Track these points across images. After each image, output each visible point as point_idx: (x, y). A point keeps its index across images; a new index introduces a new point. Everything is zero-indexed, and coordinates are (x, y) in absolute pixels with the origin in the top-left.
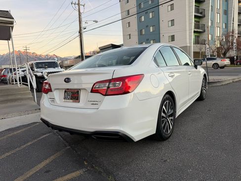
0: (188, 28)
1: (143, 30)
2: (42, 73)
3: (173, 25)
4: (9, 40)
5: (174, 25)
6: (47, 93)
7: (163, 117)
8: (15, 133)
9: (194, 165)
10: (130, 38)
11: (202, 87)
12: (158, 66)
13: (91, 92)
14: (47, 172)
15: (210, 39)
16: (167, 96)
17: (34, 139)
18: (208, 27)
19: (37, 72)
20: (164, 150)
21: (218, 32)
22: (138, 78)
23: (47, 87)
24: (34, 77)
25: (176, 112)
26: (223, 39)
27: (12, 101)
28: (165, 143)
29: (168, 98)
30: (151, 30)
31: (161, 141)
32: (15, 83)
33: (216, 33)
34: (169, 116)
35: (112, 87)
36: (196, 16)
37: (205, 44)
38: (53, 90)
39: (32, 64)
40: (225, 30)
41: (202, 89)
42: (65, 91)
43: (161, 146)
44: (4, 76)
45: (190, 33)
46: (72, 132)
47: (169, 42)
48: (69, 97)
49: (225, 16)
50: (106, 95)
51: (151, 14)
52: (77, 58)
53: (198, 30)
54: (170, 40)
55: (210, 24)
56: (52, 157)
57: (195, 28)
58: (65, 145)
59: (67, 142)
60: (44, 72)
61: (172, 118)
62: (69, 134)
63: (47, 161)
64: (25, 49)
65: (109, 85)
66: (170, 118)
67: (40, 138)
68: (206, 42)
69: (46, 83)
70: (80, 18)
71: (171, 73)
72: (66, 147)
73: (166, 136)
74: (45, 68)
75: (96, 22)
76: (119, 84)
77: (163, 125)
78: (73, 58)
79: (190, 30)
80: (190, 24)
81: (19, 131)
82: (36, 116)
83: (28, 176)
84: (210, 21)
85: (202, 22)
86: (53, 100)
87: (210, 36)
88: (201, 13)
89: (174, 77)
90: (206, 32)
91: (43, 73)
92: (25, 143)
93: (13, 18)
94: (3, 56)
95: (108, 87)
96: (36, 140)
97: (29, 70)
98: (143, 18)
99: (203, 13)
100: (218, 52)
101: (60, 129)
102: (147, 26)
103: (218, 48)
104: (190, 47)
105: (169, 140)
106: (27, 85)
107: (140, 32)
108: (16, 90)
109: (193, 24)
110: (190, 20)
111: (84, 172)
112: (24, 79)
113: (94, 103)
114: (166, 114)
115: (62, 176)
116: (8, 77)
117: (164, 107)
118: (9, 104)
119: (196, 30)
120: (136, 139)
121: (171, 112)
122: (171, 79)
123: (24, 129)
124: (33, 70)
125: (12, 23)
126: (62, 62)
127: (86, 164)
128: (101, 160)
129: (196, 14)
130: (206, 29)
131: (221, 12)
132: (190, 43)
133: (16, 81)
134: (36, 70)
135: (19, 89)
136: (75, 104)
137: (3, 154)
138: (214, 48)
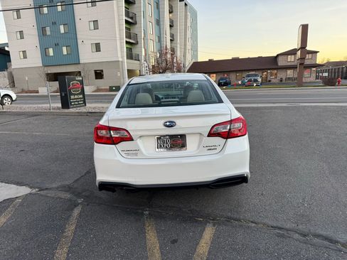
0: (118, 36)
5: (98, 29)
6: (116, 144)
10: (22, 38)
13: (208, 136)
30: (62, 31)
33: (149, 47)
36: (127, 22)
37: (139, 60)
38: (135, 138)
42: (158, 139)
45: (121, 43)
47: (92, 52)
49: (157, 27)
50: (227, 138)
51: (60, 7)
53: (130, 41)
54: (94, 50)
55: (143, 35)
57: (127, 37)
65: (230, 126)
79: (121, 39)
80: (120, 30)
85: (134, 30)
86: (135, 151)
88: (132, 18)
90: (139, 45)
95: (230, 129)
98: (45, 9)
99: (134, 19)
102: (54, 23)
104: (122, 62)
107: (42, 31)
109: (124, 32)
110: (120, 25)
113: (212, 148)
119: (127, 40)
130: (139, 40)
131: (154, 22)
132: (122, 57)
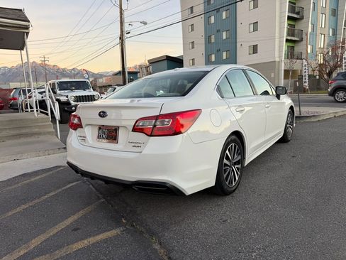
0: (277, 35)
1: (213, 37)
2: (67, 97)
3: (255, 29)
4: (23, 50)
5: (257, 30)
6: (75, 129)
7: (226, 165)
8: (33, 179)
9: (260, 227)
10: (193, 47)
11: (287, 124)
12: (223, 97)
13: (133, 131)
14: (76, 230)
15: (309, 51)
16: (233, 137)
17: (58, 188)
18: (307, 35)
19: (61, 95)
20: (225, 207)
21: (321, 42)
22: (193, 114)
23: (76, 121)
24: (57, 104)
25: (244, 158)
26: (328, 53)
27: (26, 135)
28: (227, 199)
29: (235, 140)
30: (224, 37)
31: (222, 196)
32: (29, 110)
33: (318, 43)
34: (235, 164)
35: (159, 125)
36: (290, 18)
37: (301, 59)
38: (83, 126)
39: (54, 84)
40: (333, 38)
41: (286, 127)
42: (100, 128)
43: (222, 202)
44: (15, 99)
45: (281, 42)
46: (108, 181)
47: (250, 54)
48: (104, 136)
49: (333, 18)
50: (151, 136)
51: (224, 13)
52: (116, 74)
53: (293, 38)
54: (252, 52)
55: (310, 30)
56: (81, 213)
57: (288, 35)
58: (98, 197)
59: (101, 193)
60: (71, 96)
61: (239, 166)
62: (103, 183)
63: (75, 217)
64: (43, 59)
65: (155, 122)
66: (236, 166)
67: (65, 188)
68: (304, 56)
69: (75, 116)
70: (121, 17)
71: (240, 106)
72: (100, 199)
73: (230, 190)
74: (72, 90)
75: (145, 23)
76: (168, 122)
77: (225, 176)
78: (111, 74)
79: (281, 37)
80: (281, 28)
81: (38, 178)
82: (60, 157)
83: (51, 234)
84: (310, 25)
85: (299, 26)
86: (83, 138)
87: (309, 46)
88: (298, 13)
89: (244, 112)
90: (304, 42)
91: (69, 96)
92: (46, 193)
93: (29, 21)
94: (11, 69)
95: (155, 126)
96: (60, 190)
97: (49, 92)
98: (213, 18)
99: (301, 13)
100: (319, 71)
101: (93, 176)
102: (218, 31)
103: (320, 65)
104: (279, 62)
105: (234, 194)
106: (47, 114)
107: (208, 39)
108: (31, 120)
109: (286, 30)
110: (281, 23)
111: (121, 231)
112: (42, 105)
113: (137, 145)
114: (230, 161)
115: (94, 236)
116: (20, 100)
117: (227, 152)
118: (23, 140)
119: (289, 38)
120: (189, 192)
121: (237, 158)
122: (239, 115)
123: (44, 175)
124: (55, 93)
125: (27, 28)
126: (95, 80)
127: (124, 221)
128: (144, 217)
129: (290, 15)
130: (304, 36)
131: (328, 12)
132: (280, 57)
133: (31, 108)
134: (58, 92)
135: (36, 120)
136: (112, 146)
137: (19, 206)
138: (314, 65)
